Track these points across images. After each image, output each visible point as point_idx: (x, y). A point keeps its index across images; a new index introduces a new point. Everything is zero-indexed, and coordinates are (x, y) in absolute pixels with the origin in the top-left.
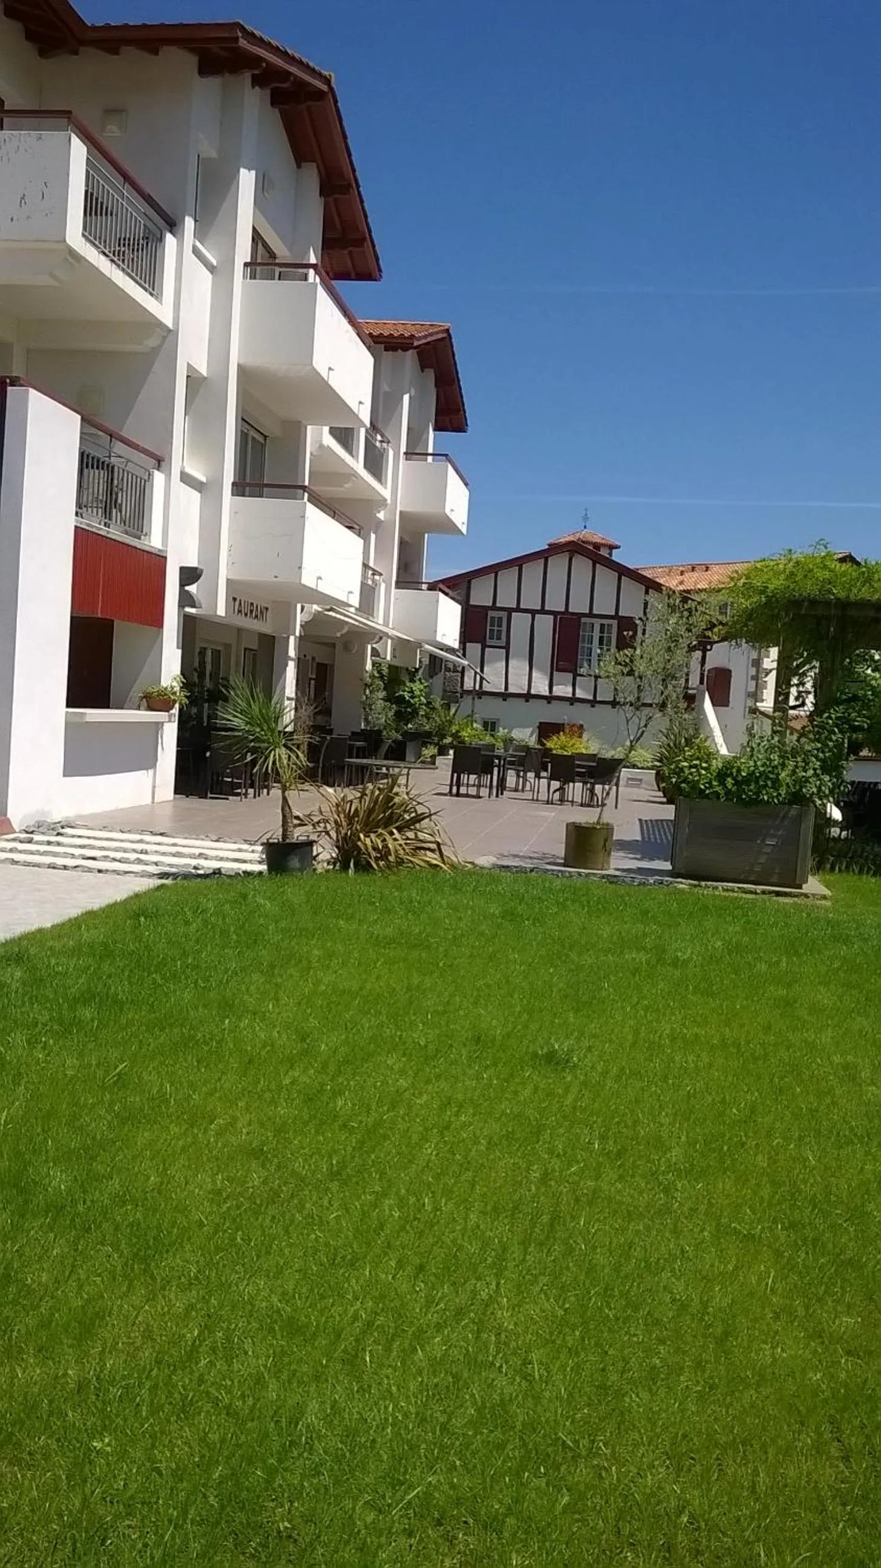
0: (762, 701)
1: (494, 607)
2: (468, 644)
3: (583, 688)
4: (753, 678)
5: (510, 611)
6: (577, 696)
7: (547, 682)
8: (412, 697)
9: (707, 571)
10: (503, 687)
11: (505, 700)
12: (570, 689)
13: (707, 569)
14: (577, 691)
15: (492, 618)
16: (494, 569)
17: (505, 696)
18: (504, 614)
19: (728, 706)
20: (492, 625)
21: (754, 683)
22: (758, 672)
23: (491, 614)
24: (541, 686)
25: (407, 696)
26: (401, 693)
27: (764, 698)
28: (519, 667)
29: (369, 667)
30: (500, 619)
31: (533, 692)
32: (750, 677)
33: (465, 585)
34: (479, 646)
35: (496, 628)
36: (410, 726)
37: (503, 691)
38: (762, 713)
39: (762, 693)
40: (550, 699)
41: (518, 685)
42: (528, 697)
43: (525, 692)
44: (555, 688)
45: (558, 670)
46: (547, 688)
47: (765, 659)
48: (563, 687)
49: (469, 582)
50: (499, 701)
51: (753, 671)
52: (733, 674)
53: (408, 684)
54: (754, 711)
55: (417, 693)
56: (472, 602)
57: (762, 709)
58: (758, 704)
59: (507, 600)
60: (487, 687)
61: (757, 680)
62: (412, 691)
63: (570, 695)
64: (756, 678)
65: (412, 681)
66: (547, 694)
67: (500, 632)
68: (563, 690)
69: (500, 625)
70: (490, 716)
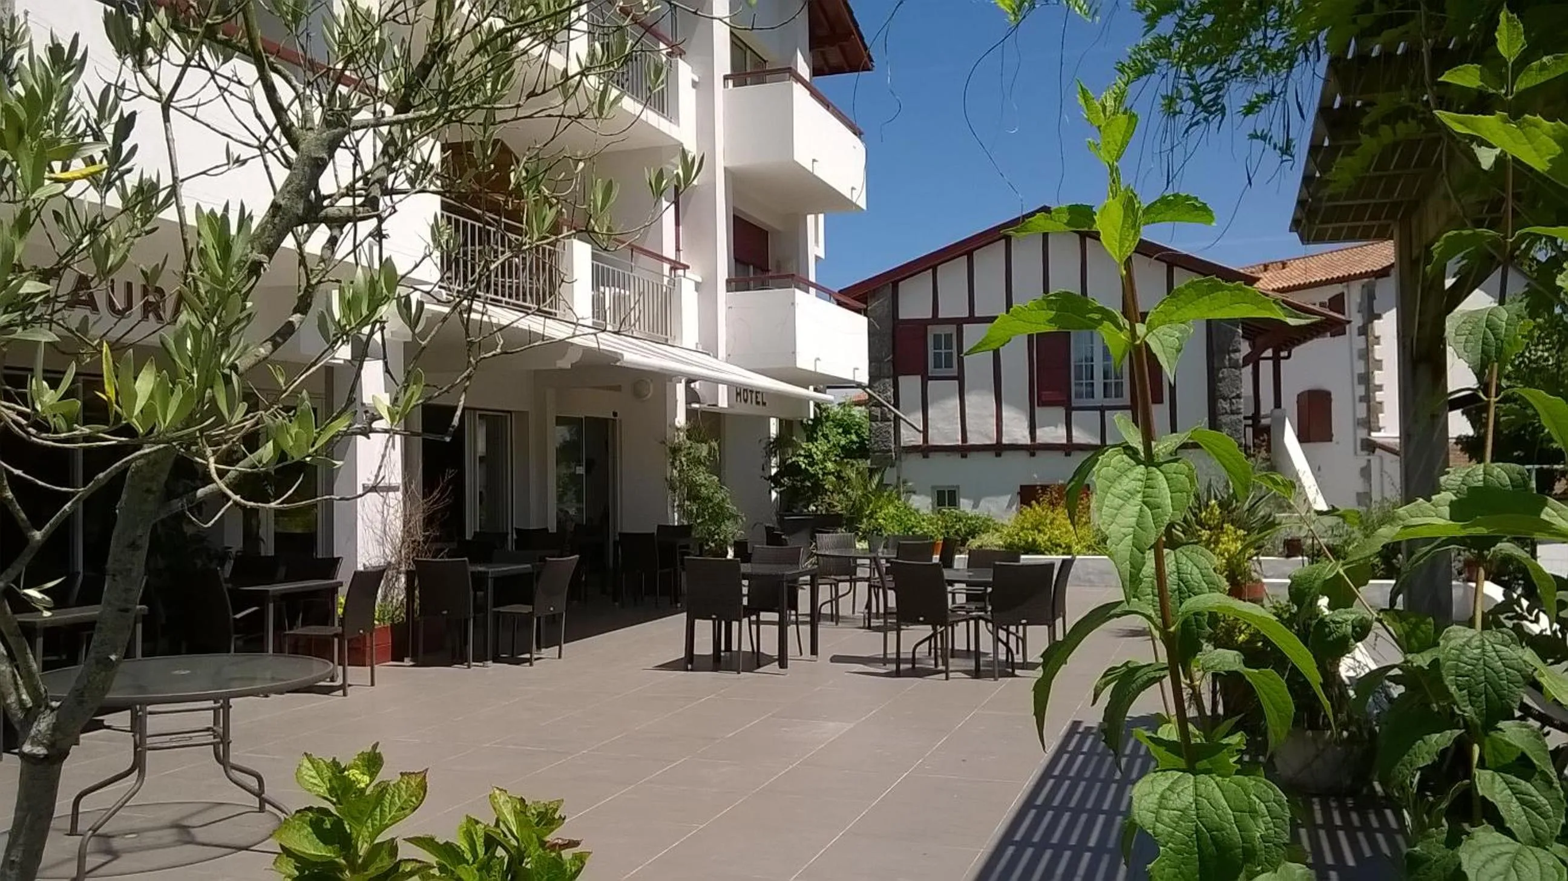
0: (1379, 430)
1: (935, 320)
2: (901, 379)
3: (1084, 428)
4: (1361, 399)
5: (959, 322)
6: (1075, 440)
7: (1025, 424)
8: (812, 464)
9: (1284, 268)
10: (960, 438)
11: (964, 456)
12: (1062, 431)
13: (1284, 265)
14: (1074, 433)
15: (937, 337)
16: (931, 263)
17: (964, 450)
18: (951, 329)
19: (1331, 440)
20: (937, 346)
21: (1364, 405)
22: (1367, 389)
23: (932, 330)
24: (1017, 431)
25: (803, 463)
26: (794, 459)
27: (1381, 424)
28: (980, 403)
29: (681, 420)
30: (949, 337)
31: (1005, 441)
32: (1357, 399)
33: (889, 291)
34: (917, 379)
35: (943, 351)
36: (812, 508)
37: (960, 443)
38: (1383, 447)
39: (1378, 418)
40: (1033, 449)
41: (981, 433)
42: (999, 448)
43: (994, 442)
44: (1039, 432)
45: (1043, 403)
46: (1027, 433)
47: (1376, 372)
48: (1053, 428)
49: (895, 285)
50: (955, 459)
51: (1361, 390)
52: (1333, 397)
53: (804, 445)
54: (1370, 446)
55: (818, 457)
56: (902, 316)
57: (1380, 441)
58: (1373, 434)
59: (953, 306)
60: (935, 439)
61: (1368, 402)
62: (809, 456)
63: (1064, 441)
64: (1367, 398)
65: (811, 439)
66: (1028, 442)
67: (949, 356)
68: (1053, 433)
69: (949, 346)
70: (946, 482)
